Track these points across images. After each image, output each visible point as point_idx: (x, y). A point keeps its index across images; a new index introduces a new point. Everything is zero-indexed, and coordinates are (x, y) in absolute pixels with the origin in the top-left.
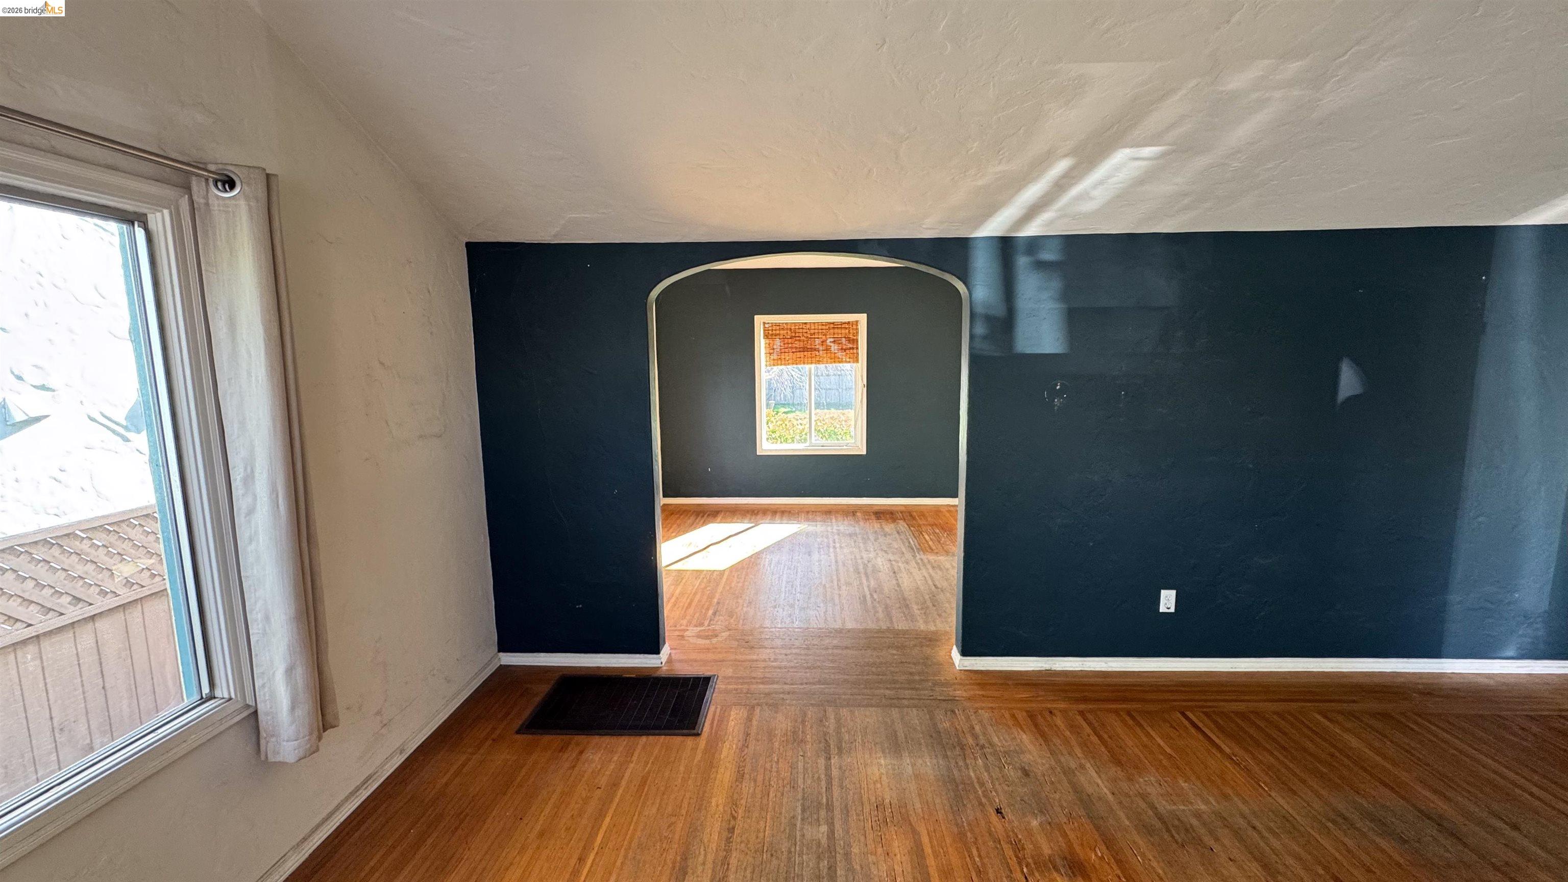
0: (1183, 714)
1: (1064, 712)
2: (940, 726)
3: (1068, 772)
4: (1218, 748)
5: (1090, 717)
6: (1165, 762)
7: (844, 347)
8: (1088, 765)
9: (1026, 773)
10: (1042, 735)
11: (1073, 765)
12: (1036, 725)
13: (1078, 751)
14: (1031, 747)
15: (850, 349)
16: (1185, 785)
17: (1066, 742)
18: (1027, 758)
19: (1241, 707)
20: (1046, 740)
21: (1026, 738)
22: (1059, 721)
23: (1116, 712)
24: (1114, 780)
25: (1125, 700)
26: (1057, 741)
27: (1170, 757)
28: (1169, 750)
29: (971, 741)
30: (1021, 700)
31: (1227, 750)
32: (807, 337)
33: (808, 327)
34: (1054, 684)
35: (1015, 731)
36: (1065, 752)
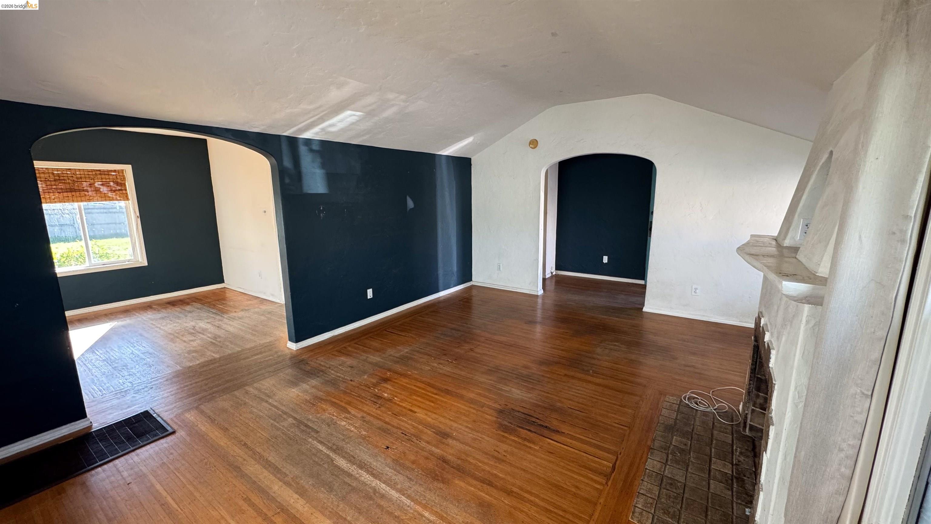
0: (386, 331)
1: (349, 346)
2: (307, 370)
3: (365, 360)
4: (401, 335)
5: (359, 343)
6: (390, 345)
7: (114, 189)
8: (369, 356)
9: (352, 367)
10: (348, 355)
11: (365, 358)
12: (343, 353)
13: (363, 354)
14: (347, 360)
15: (119, 190)
16: (398, 348)
17: (356, 353)
18: (348, 363)
19: (400, 323)
20: (351, 356)
21: (343, 359)
22: (350, 349)
23: (366, 338)
24: (380, 356)
25: (366, 334)
26: (354, 354)
27: (390, 343)
28: (389, 342)
29: (324, 368)
30: (332, 349)
31: (404, 335)
32: (74, 180)
33: (73, 172)
34: (339, 339)
35: (338, 358)
36: (359, 356)
